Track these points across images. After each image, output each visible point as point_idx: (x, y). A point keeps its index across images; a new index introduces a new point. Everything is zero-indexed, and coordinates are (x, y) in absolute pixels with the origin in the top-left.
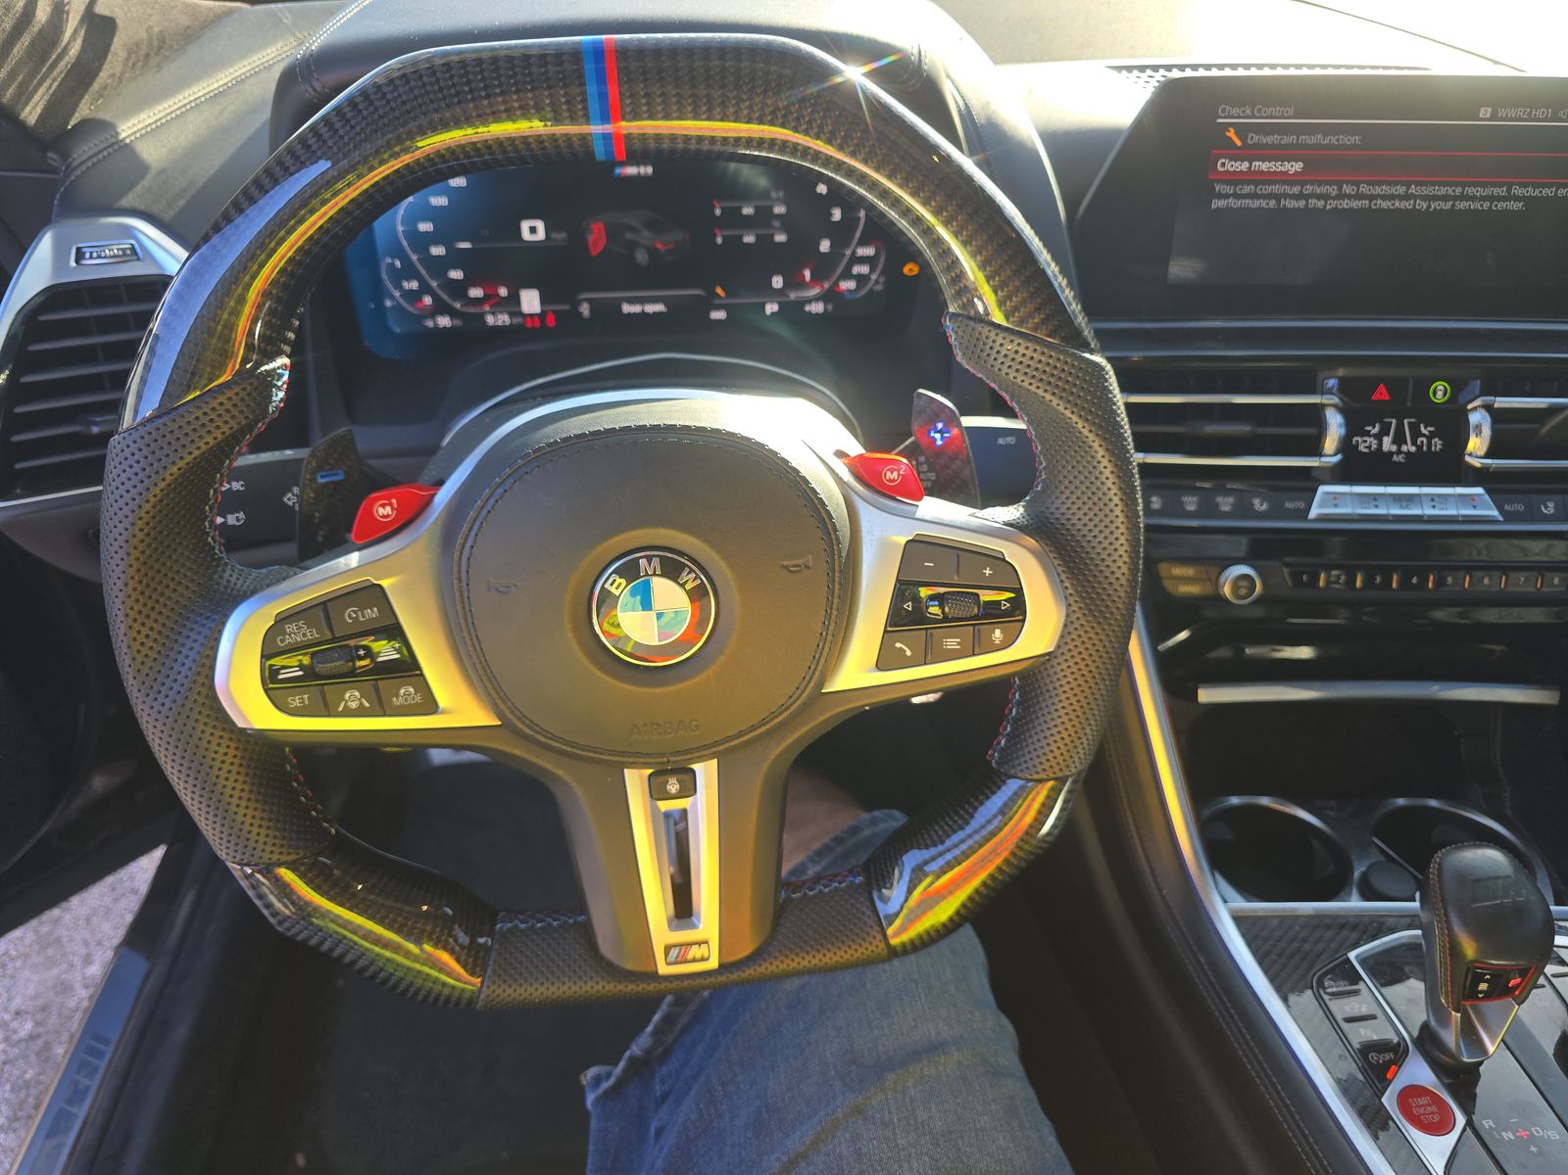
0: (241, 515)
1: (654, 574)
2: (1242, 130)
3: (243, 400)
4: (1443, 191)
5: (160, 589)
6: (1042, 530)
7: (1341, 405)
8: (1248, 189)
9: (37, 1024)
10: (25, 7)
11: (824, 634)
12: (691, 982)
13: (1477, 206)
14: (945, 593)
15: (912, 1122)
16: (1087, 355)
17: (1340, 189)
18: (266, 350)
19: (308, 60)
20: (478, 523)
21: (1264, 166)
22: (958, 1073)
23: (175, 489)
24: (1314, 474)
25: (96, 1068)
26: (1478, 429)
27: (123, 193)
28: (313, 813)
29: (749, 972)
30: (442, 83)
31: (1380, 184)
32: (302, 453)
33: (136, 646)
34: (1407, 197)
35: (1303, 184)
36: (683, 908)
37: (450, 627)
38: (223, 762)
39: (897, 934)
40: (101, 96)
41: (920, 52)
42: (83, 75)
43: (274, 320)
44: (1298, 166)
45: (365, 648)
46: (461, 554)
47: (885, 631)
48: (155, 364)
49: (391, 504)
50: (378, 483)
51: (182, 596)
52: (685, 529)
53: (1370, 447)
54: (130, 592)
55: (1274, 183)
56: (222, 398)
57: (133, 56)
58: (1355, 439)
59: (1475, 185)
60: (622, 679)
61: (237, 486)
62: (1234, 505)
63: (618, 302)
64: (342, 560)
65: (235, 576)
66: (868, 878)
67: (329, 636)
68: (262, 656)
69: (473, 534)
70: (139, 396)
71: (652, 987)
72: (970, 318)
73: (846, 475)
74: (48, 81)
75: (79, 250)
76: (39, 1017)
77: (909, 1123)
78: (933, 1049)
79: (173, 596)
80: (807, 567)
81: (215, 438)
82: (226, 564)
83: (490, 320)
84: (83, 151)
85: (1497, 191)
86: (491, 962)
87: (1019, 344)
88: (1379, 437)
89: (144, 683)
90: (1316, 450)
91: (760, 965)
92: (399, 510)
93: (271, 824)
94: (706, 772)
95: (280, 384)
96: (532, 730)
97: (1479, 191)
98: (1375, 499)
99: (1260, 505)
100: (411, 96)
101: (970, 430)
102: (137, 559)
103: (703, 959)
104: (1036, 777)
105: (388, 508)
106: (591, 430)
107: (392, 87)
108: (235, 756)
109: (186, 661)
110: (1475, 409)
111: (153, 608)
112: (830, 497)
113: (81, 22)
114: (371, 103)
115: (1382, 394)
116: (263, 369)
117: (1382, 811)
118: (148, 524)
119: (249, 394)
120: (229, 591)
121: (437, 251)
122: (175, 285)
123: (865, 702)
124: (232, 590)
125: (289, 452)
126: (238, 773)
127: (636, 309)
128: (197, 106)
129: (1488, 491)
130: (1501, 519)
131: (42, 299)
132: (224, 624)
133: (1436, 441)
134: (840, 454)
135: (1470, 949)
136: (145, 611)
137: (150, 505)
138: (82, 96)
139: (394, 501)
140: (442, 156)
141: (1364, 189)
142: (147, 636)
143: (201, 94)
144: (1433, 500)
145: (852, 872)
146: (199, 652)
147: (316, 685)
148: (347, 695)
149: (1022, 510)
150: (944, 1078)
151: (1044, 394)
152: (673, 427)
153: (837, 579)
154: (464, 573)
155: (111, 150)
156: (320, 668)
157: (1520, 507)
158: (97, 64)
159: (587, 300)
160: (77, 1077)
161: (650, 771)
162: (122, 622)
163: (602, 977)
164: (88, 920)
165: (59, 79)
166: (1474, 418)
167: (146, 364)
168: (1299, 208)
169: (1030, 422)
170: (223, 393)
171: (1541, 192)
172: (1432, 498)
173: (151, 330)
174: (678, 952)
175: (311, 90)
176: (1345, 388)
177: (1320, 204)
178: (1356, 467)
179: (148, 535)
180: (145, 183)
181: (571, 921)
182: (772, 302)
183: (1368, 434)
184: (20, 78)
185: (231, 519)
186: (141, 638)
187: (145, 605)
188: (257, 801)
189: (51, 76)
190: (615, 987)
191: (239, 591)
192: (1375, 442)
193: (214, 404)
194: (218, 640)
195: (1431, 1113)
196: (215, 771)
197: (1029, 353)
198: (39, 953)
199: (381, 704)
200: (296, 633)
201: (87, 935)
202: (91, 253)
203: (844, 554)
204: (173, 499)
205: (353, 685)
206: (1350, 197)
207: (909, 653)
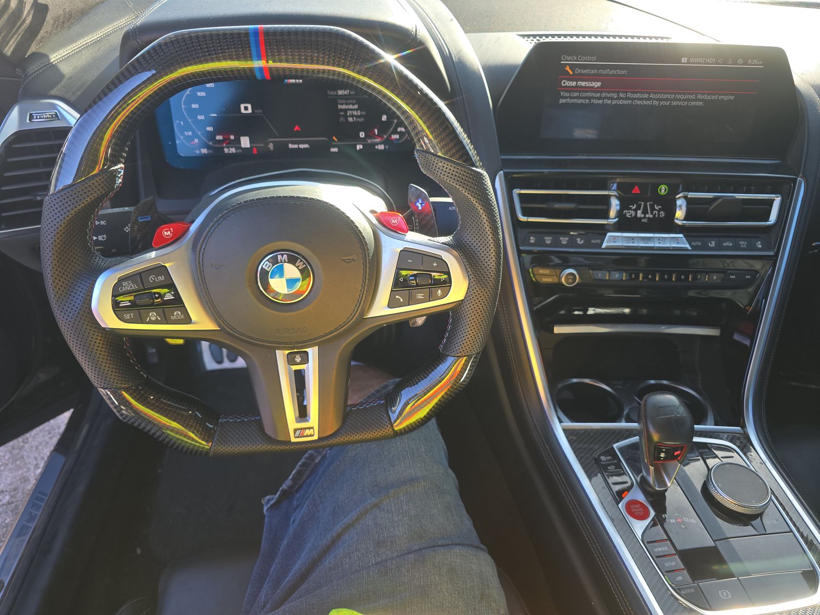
0: (105, 236)
1: (285, 262)
2: (573, 67)
3: (103, 182)
4: (666, 96)
5: (67, 265)
6: (459, 247)
7: (618, 195)
8: (576, 94)
9: (12, 497)
10: (5, 2)
11: (362, 290)
12: (305, 445)
13: (681, 103)
14: (417, 274)
15: (401, 511)
16: (474, 168)
17: (618, 95)
18: (113, 160)
19: (135, 30)
20: (207, 238)
21: (583, 84)
22: (423, 491)
23: (73, 221)
24: (606, 227)
25: (41, 506)
26: (680, 206)
27: (52, 88)
28: (136, 368)
29: (331, 441)
30: (188, 46)
31: (637, 93)
32: (132, 209)
33: (57, 290)
34: (649, 99)
35: (601, 92)
36: (303, 413)
37: (196, 286)
38: (95, 342)
39: (396, 426)
40: (41, 42)
41: (416, 30)
42: (33, 32)
43: (116, 148)
44: (599, 84)
45: (158, 293)
46: (200, 252)
47: (392, 291)
48: (64, 166)
49: (170, 231)
50: (165, 221)
51: (77, 268)
52: (298, 242)
53: (631, 215)
54: (54, 266)
55: (588, 91)
56: (94, 181)
57: (57, 22)
58: (625, 211)
59: (680, 94)
60: (272, 309)
61: (103, 223)
62: (568, 241)
63: (287, 143)
64: (148, 254)
65: (100, 261)
66: (386, 401)
67: (142, 288)
68: (112, 296)
69: (205, 243)
70: (57, 180)
71: (288, 448)
72: (423, 151)
73: (375, 221)
74: (15, 37)
75: (31, 115)
76: (12, 493)
77: (399, 511)
78: (413, 480)
79: (73, 268)
80: (353, 260)
81: (90, 199)
82: (97, 256)
83: (226, 150)
84: (33, 68)
85: (691, 97)
86: (216, 436)
87: (444, 163)
88: (636, 210)
89: (60, 306)
90: (606, 216)
91: (336, 438)
92: (174, 233)
93: (117, 371)
94: (313, 352)
95: (119, 176)
96: (232, 331)
97: (682, 97)
98: (633, 239)
99: (580, 241)
100: (175, 51)
101: (432, 203)
102: (57, 251)
103: (311, 436)
104: (457, 355)
105: (169, 232)
106: (257, 198)
107: (166, 46)
108: (101, 340)
109: (79, 297)
110: (680, 197)
111: (64, 274)
112: (364, 230)
113: (32, 7)
114: (157, 53)
115: (636, 190)
116: (111, 169)
117: (642, 386)
118: (61, 236)
119: (105, 180)
120: (98, 267)
121: (200, 117)
122: (72, 131)
123: (384, 322)
124: (99, 266)
125: (126, 208)
126: (102, 347)
127: (296, 146)
128: (87, 47)
129: (685, 236)
130: (690, 248)
131: (14, 137)
132: (95, 281)
133: (662, 213)
134: (373, 212)
135: (656, 437)
136: (60, 274)
137: (62, 227)
138: (32, 42)
139: (171, 229)
140: (189, 77)
141: (629, 95)
142: (61, 286)
143: (88, 41)
144: (659, 240)
145: (380, 399)
146: (84, 293)
147: (137, 309)
148: (150, 314)
149: (451, 237)
150: (417, 493)
151: (456, 185)
152: (293, 197)
153: (367, 266)
154: (201, 260)
155: (46, 68)
156: (138, 302)
157: (699, 243)
158: (39, 27)
159: (272, 142)
160: (31, 510)
161: (288, 352)
162: (50, 279)
163: (266, 443)
164: (37, 448)
165: (21, 34)
166: (679, 202)
167: (60, 165)
168: (599, 103)
169: (453, 199)
170: (94, 179)
171: (711, 97)
172: (659, 239)
173: (62, 151)
174: (300, 432)
175: (137, 44)
176: (620, 187)
177: (609, 102)
178: (624, 225)
179: (61, 241)
180: (62, 83)
181: (253, 419)
182: (360, 144)
183: (630, 209)
184: (3, 34)
185: (100, 238)
186: (59, 287)
187: (60, 272)
188: (111, 360)
189: (18, 33)
190: (271, 447)
191: (102, 267)
192: (634, 213)
193: (90, 184)
194: (93, 289)
195: (640, 511)
196: (92, 346)
197: (449, 167)
198: (12, 463)
199: (166, 319)
200: (127, 286)
201: (37, 455)
202: (37, 116)
203: (371, 255)
204: (72, 225)
205: (153, 310)
206: (623, 99)
207: (402, 300)
